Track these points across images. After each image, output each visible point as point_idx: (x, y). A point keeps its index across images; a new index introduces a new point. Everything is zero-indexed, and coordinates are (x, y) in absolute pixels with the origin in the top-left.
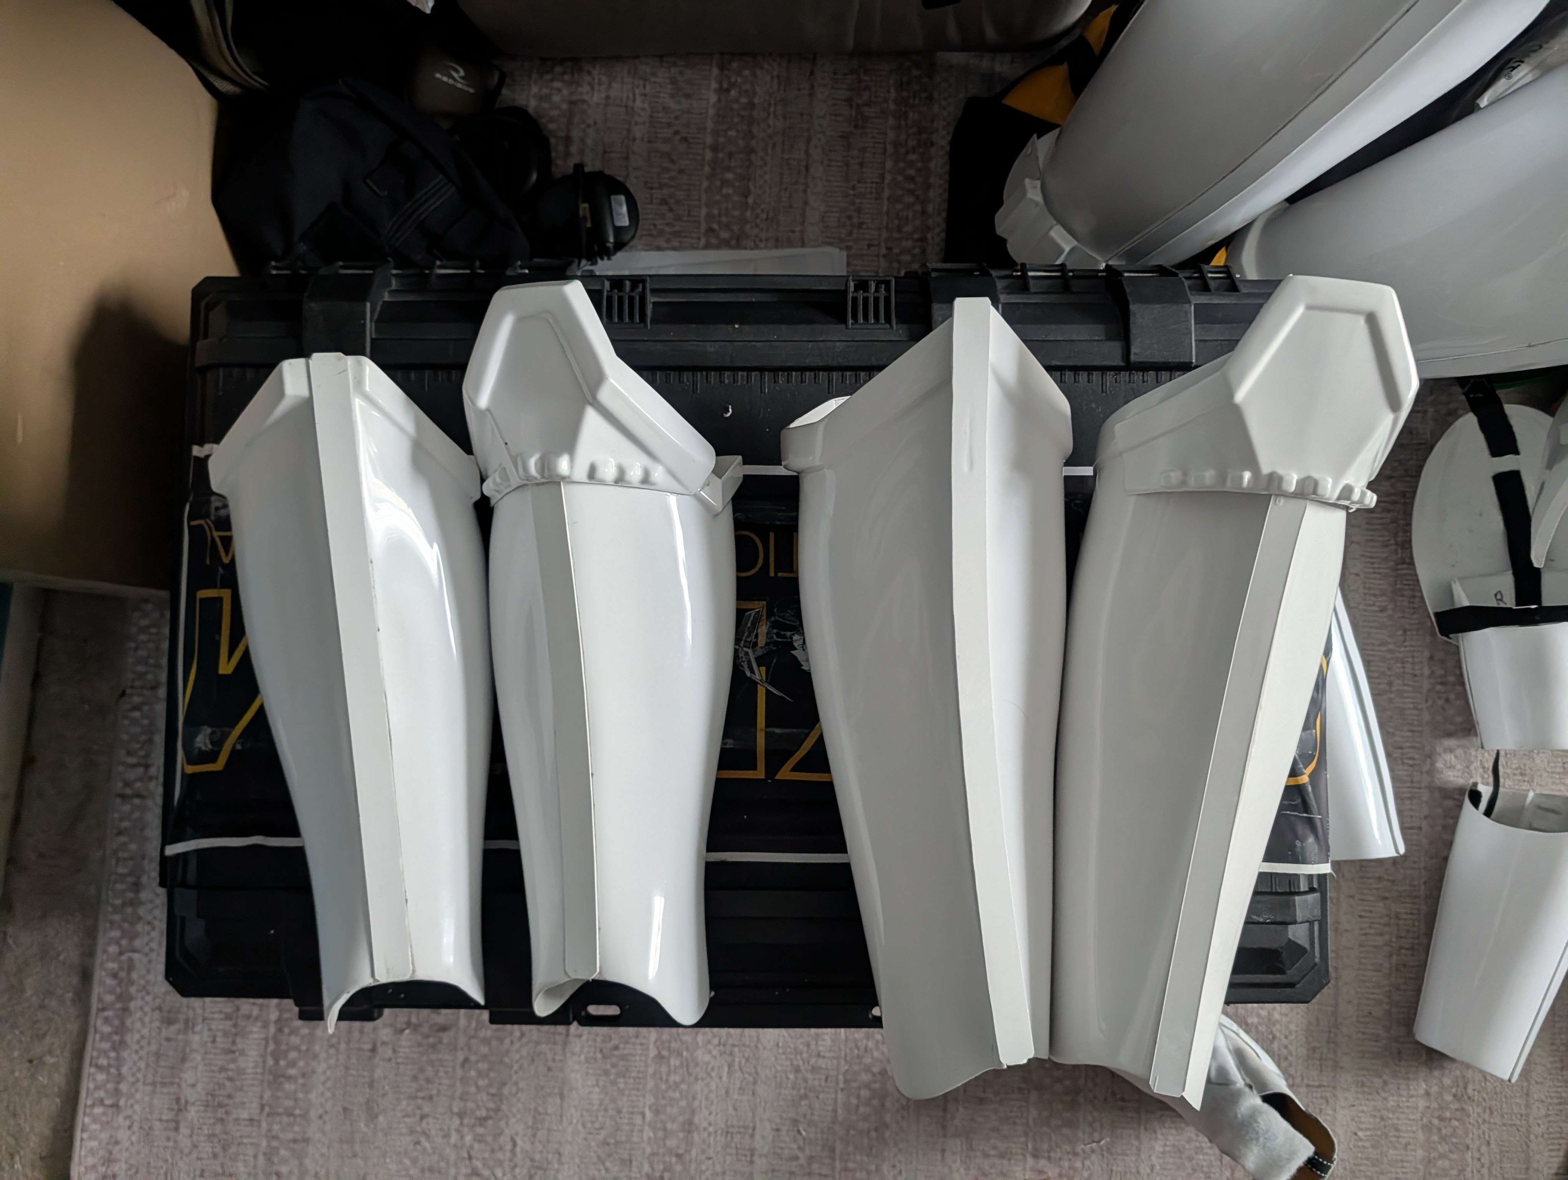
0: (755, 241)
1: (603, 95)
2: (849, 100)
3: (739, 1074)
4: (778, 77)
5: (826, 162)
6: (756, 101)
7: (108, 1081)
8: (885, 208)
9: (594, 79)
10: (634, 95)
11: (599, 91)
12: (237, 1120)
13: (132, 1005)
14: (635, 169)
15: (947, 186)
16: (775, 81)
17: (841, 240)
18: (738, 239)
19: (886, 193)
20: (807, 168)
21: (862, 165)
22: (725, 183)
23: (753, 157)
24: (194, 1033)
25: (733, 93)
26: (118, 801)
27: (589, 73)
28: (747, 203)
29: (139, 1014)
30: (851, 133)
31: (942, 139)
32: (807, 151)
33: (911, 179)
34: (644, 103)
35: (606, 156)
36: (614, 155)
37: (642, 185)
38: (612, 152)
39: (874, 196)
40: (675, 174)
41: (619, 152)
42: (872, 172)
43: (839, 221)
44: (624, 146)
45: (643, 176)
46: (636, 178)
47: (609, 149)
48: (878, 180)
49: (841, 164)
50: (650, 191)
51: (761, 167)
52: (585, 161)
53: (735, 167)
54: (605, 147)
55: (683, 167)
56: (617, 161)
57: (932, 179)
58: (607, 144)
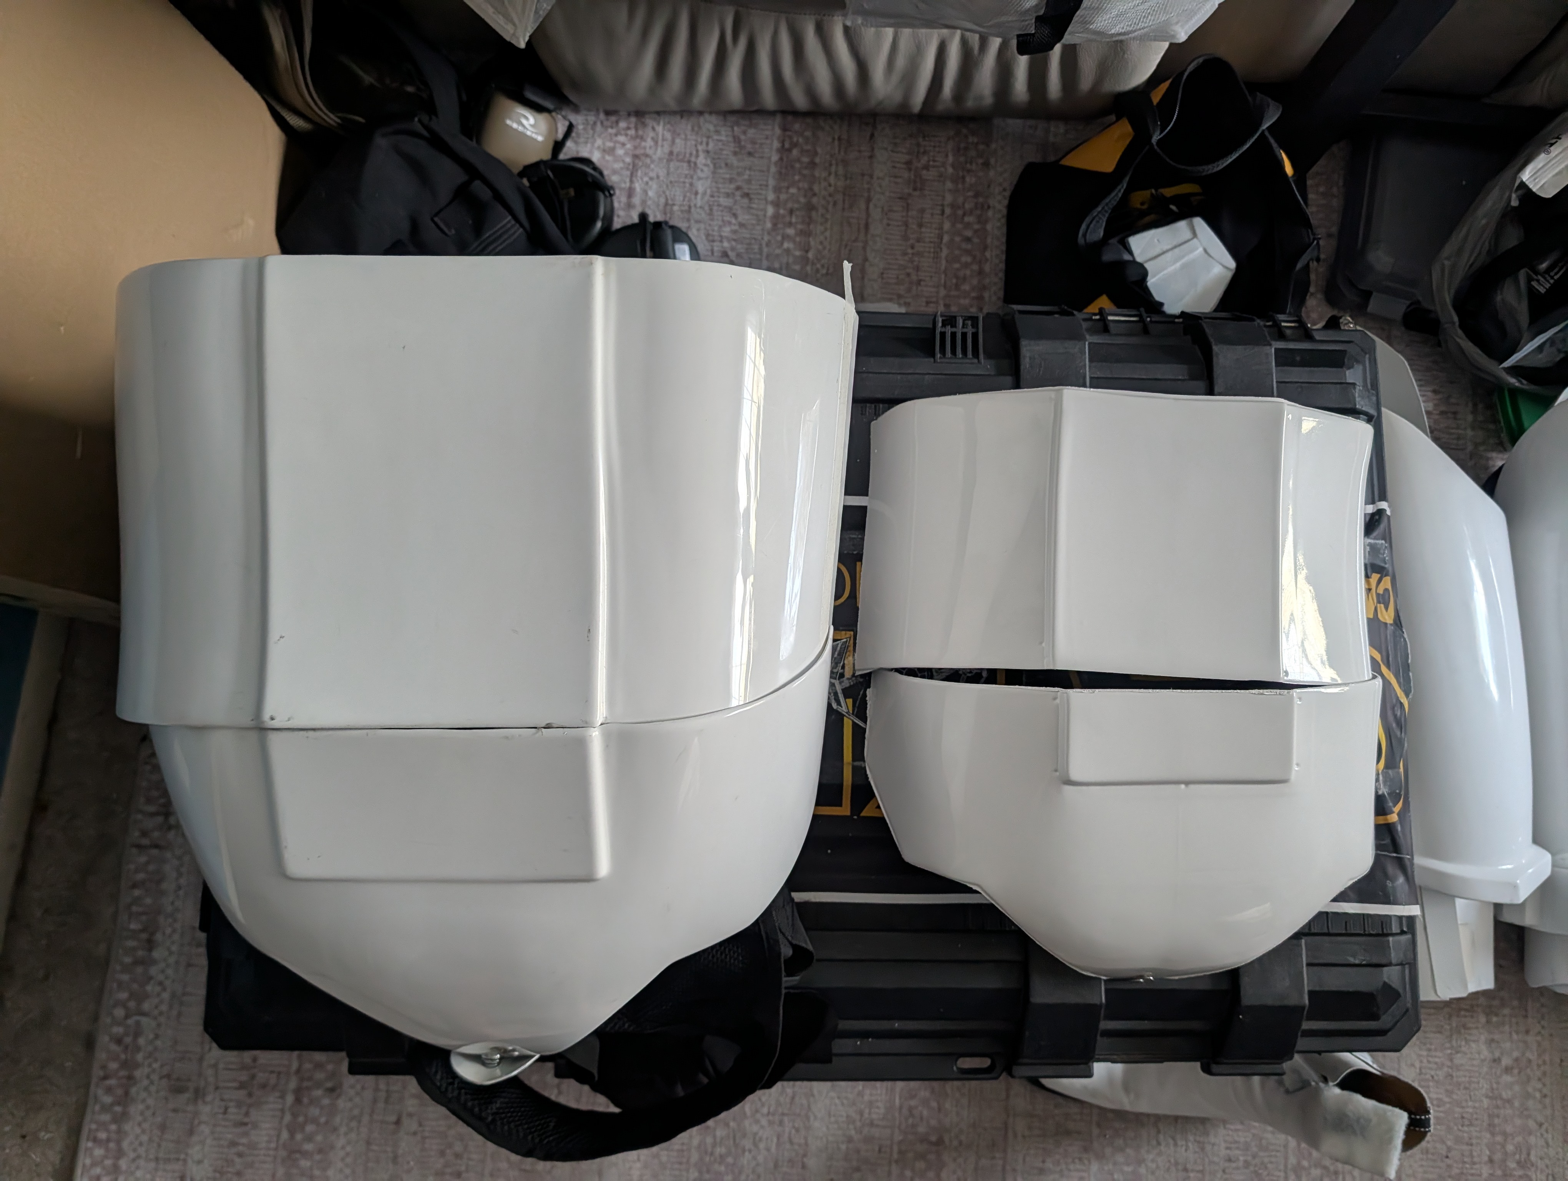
1: (667, 149)
2: (908, 163)
3: (788, 1146)
4: (839, 139)
5: (885, 221)
6: (817, 160)
8: (943, 267)
9: (657, 134)
10: (697, 151)
11: (662, 146)
13: (138, 1073)
14: (698, 222)
15: (1004, 248)
16: (836, 142)
17: (900, 296)
19: (945, 252)
20: (867, 226)
21: (920, 225)
22: (785, 237)
23: (814, 214)
24: (205, 1103)
25: (795, 152)
26: (134, 851)
27: (653, 129)
28: (808, 259)
29: (146, 1082)
30: (909, 195)
31: (999, 204)
32: (867, 208)
33: (968, 240)
34: (706, 158)
35: (668, 208)
36: (676, 208)
37: (704, 237)
38: (674, 205)
39: (932, 255)
40: (736, 228)
41: (681, 205)
42: (931, 233)
43: (898, 278)
44: (687, 199)
45: (705, 229)
46: (698, 230)
47: (670, 202)
48: (936, 240)
49: (900, 223)
50: (712, 243)
51: (821, 224)
52: (649, 211)
53: (796, 223)
54: (667, 200)
55: (744, 222)
56: (679, 213)
57: (989, 240)
58: (669, 197)
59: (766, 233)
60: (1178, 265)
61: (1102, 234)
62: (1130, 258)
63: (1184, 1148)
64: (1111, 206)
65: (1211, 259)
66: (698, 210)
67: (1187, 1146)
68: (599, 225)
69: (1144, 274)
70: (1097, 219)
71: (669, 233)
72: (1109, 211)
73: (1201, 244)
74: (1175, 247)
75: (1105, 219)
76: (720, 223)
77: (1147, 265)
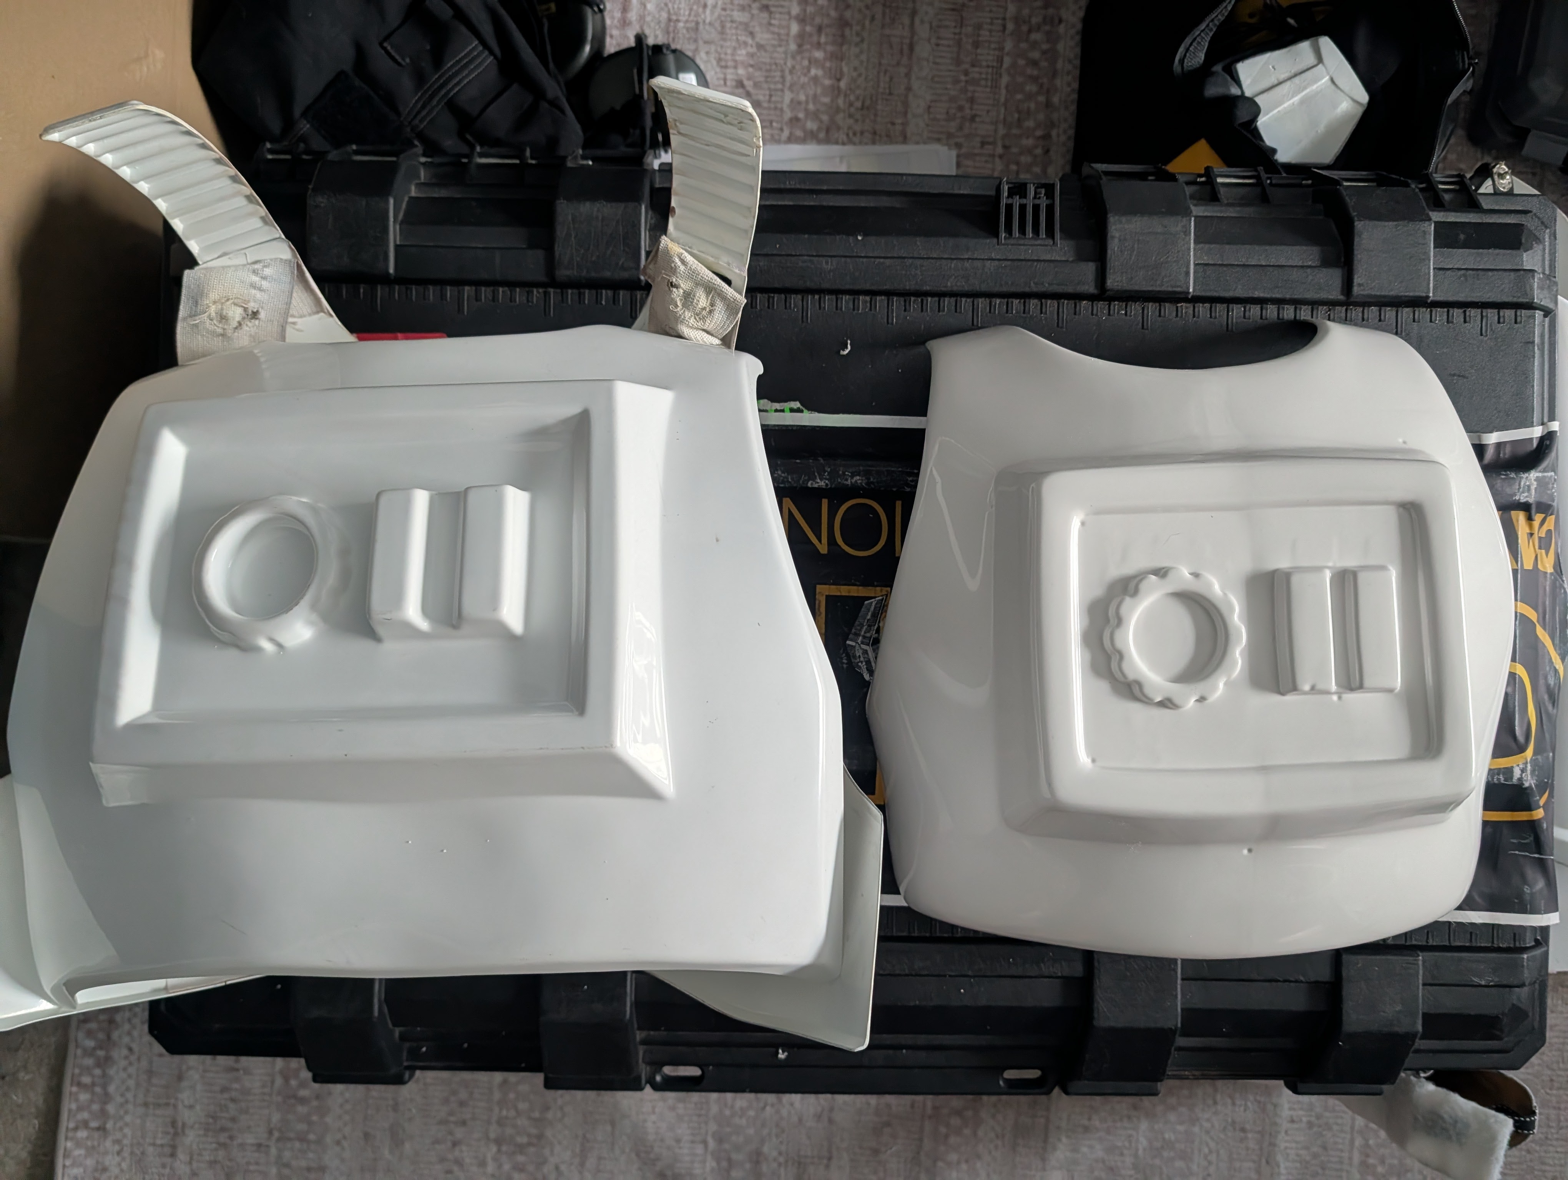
0: (848, 135)
5: (933, 41)
7: (92, 1101)
8: (1003, 99)
12: (242, 1146)
14: (706, 42)
15: (1077, 72)
17: (950, 136)
18: (828, 131)
19: (1005, 80)
20: (911, 47)
21: (976, 45)
22: (812, 62)
23: (847, 31)
28: (839, 88)
31: (1073, 16)
32: (912, 24)
33: (1035, 63)
35: (672, 24)
36: (681, 25)
37: (714, 63)
38: (678, 21)
39: (989, 84)
40: (754, 50)
41: (687, 21)
42: (988, 54)
43: (947, 113)
44: (693, 13)
45: (716, 51)
46: (707, 53)
47: (674, 18)
48: (995, 64)
49: (951, 43)
50: (724, 70)
51: (857, 45)
52: (647, 31)
53: (826, 43)
54: (669, 12)
55: (762, 42)
56: (685, 31)
57: (1059, 65)
58: (672, 11)
59: (789, 56)
60: (1296, 99)
61: (1203, 58)
62: (1239, 93)
63: (1242, 1109)
64: (1217, 23)
65: (1339, 91)
66: (707, 27)
67: (1246, 1105)
68: (587, 49)
69: (1256, 111)
70: (1199, 39)
71: (671, 58)
72: (1214, 30)
73: (1328, 73)
74: (1295, 75)
75: (1208, 39)
76: (734, 44)
77: (1257, 99)
